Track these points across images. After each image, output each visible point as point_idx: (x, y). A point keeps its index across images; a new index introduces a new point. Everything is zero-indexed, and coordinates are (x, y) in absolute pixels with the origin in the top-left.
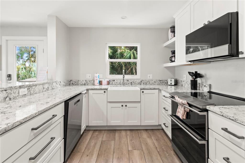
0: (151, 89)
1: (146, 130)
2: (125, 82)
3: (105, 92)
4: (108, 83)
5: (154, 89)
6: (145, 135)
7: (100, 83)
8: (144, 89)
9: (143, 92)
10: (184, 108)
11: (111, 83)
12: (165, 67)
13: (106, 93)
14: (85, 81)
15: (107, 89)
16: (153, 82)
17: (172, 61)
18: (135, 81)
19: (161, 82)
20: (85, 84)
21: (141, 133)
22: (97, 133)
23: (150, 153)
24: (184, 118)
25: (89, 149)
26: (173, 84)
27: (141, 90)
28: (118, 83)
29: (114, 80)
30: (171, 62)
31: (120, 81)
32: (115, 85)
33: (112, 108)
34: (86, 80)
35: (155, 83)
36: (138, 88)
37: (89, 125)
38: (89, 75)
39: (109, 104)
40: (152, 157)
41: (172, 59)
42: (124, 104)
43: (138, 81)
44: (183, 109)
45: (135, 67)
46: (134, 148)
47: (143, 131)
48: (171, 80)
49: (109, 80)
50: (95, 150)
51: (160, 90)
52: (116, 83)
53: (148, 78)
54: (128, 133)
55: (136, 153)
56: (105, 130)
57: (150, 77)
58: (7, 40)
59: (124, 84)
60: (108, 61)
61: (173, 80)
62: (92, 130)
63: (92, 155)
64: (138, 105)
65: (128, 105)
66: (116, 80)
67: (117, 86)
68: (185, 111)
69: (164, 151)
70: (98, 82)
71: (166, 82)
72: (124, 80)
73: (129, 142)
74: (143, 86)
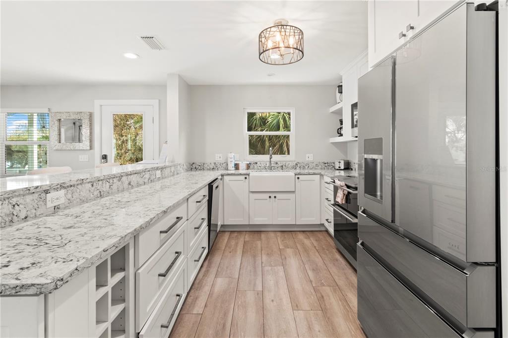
0: (309, 174)
1: (303, 231)
2: (272, 165)
3: (246, 178)
4: (248, 167)
5: (314, 174)
6: (301, 236)
7: (237, 167)
8: (300, 174)
9: (298, 178)
10: (343, 191)
11: (251, 167)
12: (332, 143)
13: (247, 180)
14: (213, 164)
15: (249, 175)
16: (314, 165)
17: (341, 135)
18: (287, 164)
19: (326, 165)
20: (213, 169)
21: (296, 234)
22: (236, 234)
23: (306, 250)
24: (343, 202)
25: (230, 248)
26: (342, 167)
27: (296, 175)
28: (262, 168)
29: (256, 163)
30: (339, 136)
31: (265, 165)
32: (258, 169)
33: (256, 201)
34: (215, 163)
35: (316, 167)
36: (291, 174)
37: (225, 224)
38: (219, 155)
39: (251, 195)
40: (308, 254)
41: (340, 132)
42: (272, 194)
43: (292, 164)
44: (342, 193)
45: (287, 141)
46: (287, 247)
47: (298, 233)
48: (340, 162)
49: (248, 163)
50: (238, 248)
51: (321, 175)
52: (260, 168)
53: (307, 159)
54: (279, 234)
55: (289, 251)
56: (246, 231)
57: (310, 158)
58: (101, 106)
59: (271, 168)
60: (247, 134)
61: (342, 163)
62: (228, 231)
63: (236, 252)
64: (291, 196)
65: (278, 195)
66: (258, 163)
67: (261, 171)
68: (344, 194)
69: (324, 249)
70: (234, 166)
71: (333, 165)
72: (272, 162)
73: (280, 242)
74: (298, 171)
